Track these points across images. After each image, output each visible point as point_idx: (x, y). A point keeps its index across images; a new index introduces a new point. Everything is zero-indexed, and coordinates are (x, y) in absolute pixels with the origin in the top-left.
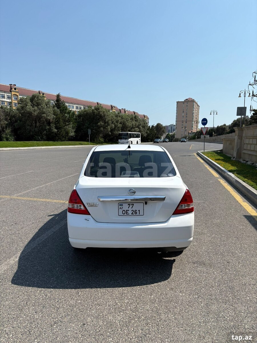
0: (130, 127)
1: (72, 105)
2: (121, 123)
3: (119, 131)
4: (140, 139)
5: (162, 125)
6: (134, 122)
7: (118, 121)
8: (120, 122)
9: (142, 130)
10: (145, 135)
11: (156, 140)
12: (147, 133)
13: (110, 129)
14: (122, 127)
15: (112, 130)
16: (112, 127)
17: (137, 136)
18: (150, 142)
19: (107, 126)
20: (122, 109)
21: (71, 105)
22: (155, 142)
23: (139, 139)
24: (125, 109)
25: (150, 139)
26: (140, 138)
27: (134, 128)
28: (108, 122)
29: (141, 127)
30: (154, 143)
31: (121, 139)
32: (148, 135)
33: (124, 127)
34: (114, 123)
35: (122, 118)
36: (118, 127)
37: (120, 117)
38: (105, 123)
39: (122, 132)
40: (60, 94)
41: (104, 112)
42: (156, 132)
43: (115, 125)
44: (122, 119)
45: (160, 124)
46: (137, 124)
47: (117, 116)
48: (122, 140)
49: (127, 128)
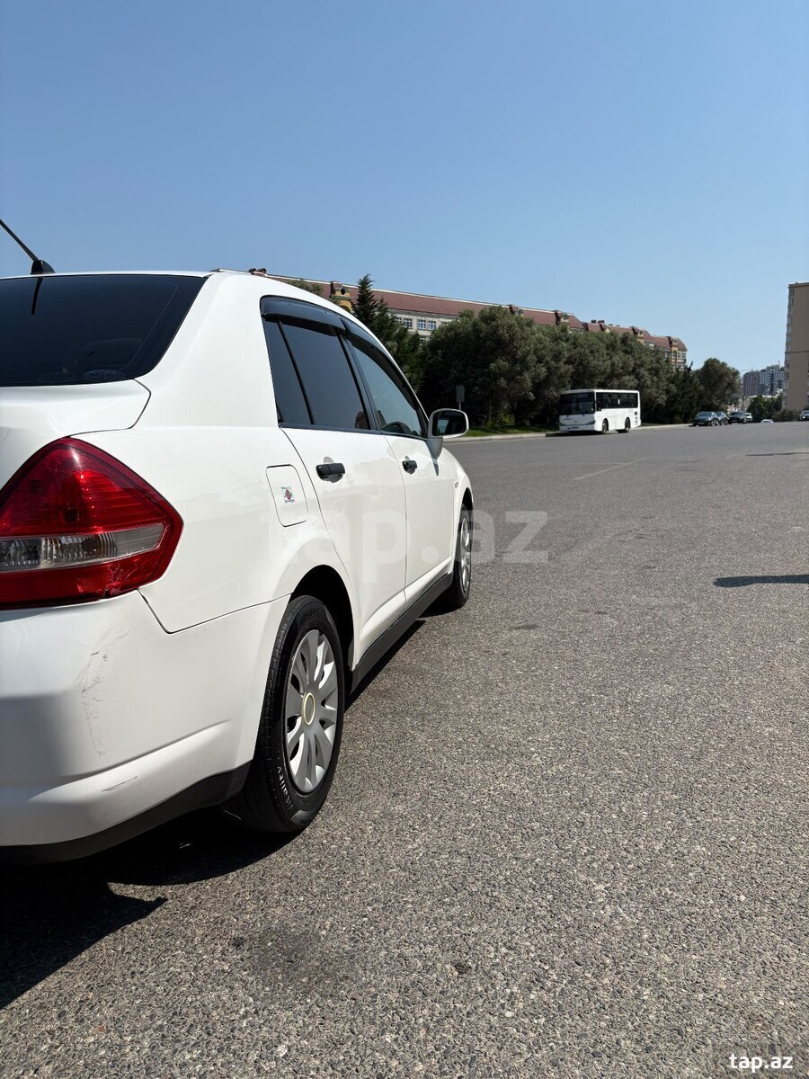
0: (603, 373)
1: (431, 319)
2: (568, 362)
3: (564, 386)
4: (636, 413)
5: (724, 365)
6: (618, 358)
7: (560, 353)
8: (570, 357)
9: (649, 382)
10: (662, 399)
11: (700, 416)
12: (668, 392)
13: (529, 384)
14: (573, 373)
15: (539, 386)
16: (539, 375)
17: (628, 403)
18: (680, 423)
19: (521, 374)
20: (593, 322)
21: (428, 319)
22: (696, 423)
23: (634, 414)
24: (603, 322)
25: (681, 414)
26: (638, 410)
27: (619, 376)
28: (523, 359)
29: (646, 373)
30: (694, 425)
31: (569, 412)
32: (672, 400)
33: (583, 375)
34: (547, 363)
35: (574, 344)
36: (561, 376)
37: (567, 340)
38: (514, 360)
39: (572, 388)
40: (370, 278)
41: (510, 327)
42: (702, 388)
43: (549, 369)
44: (575, 348)
45: (718, 362)
46: (632, 363)
47: (556, 339)
48: (571, 416)
49: (593, 375)
